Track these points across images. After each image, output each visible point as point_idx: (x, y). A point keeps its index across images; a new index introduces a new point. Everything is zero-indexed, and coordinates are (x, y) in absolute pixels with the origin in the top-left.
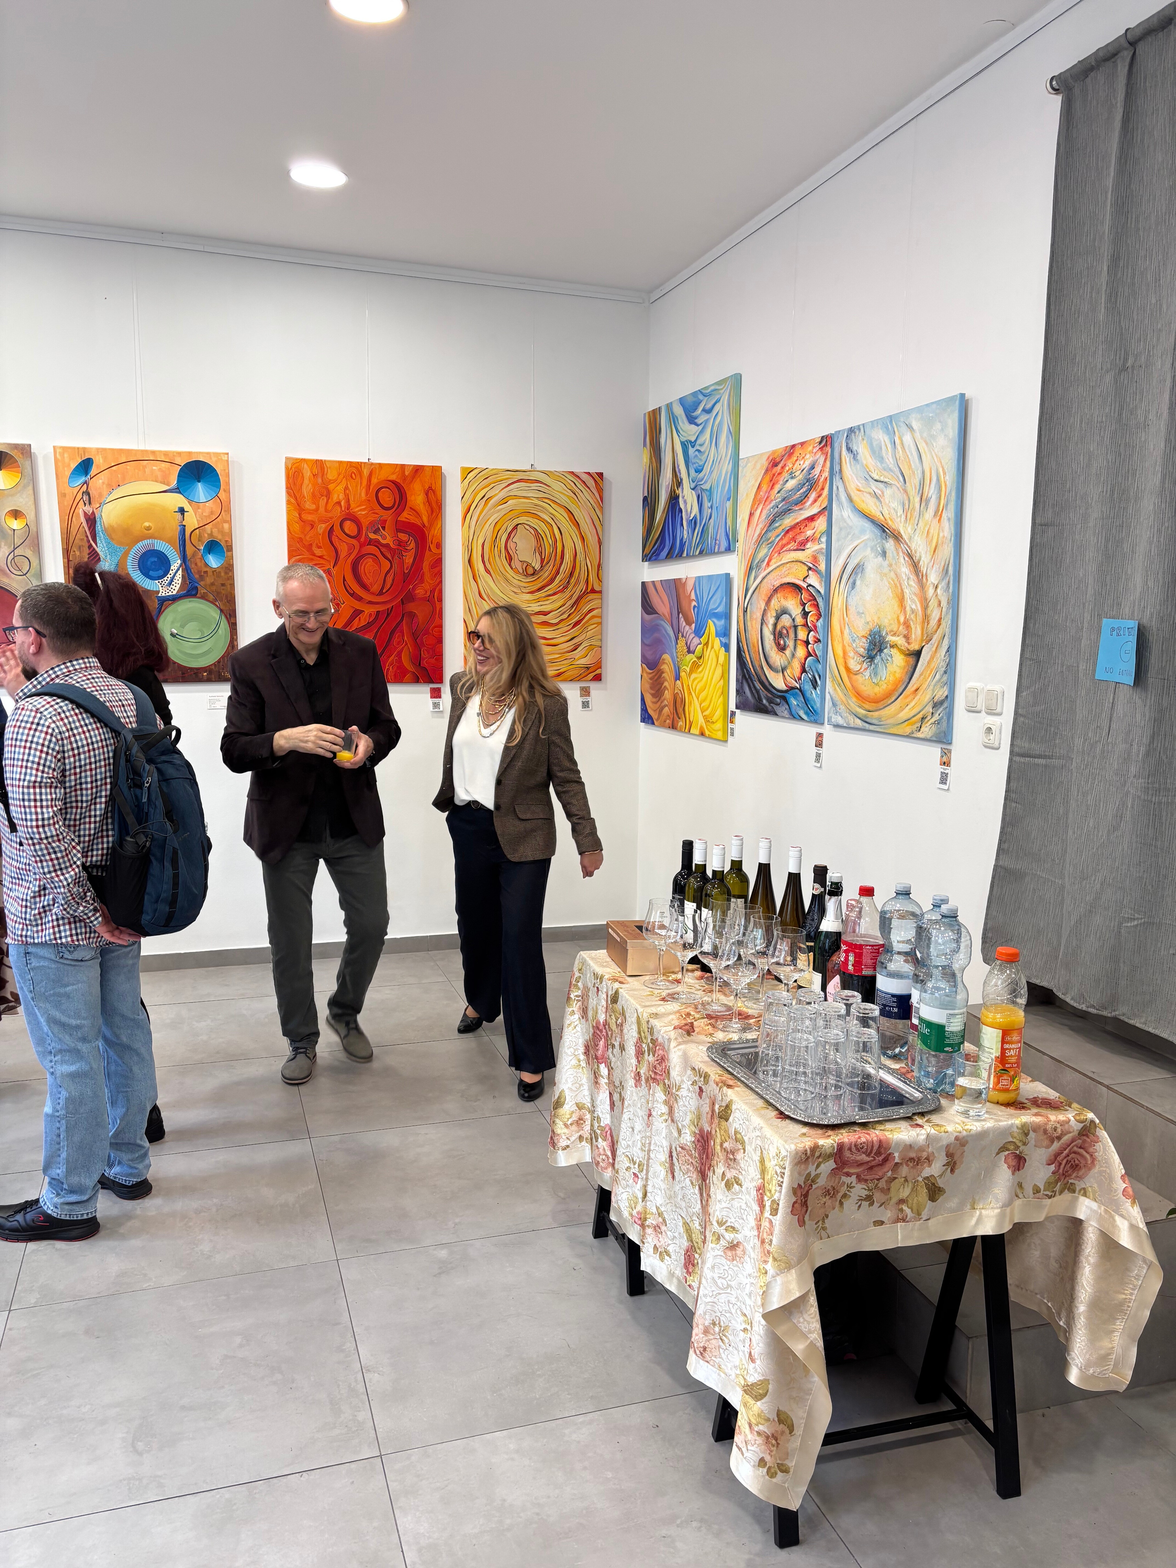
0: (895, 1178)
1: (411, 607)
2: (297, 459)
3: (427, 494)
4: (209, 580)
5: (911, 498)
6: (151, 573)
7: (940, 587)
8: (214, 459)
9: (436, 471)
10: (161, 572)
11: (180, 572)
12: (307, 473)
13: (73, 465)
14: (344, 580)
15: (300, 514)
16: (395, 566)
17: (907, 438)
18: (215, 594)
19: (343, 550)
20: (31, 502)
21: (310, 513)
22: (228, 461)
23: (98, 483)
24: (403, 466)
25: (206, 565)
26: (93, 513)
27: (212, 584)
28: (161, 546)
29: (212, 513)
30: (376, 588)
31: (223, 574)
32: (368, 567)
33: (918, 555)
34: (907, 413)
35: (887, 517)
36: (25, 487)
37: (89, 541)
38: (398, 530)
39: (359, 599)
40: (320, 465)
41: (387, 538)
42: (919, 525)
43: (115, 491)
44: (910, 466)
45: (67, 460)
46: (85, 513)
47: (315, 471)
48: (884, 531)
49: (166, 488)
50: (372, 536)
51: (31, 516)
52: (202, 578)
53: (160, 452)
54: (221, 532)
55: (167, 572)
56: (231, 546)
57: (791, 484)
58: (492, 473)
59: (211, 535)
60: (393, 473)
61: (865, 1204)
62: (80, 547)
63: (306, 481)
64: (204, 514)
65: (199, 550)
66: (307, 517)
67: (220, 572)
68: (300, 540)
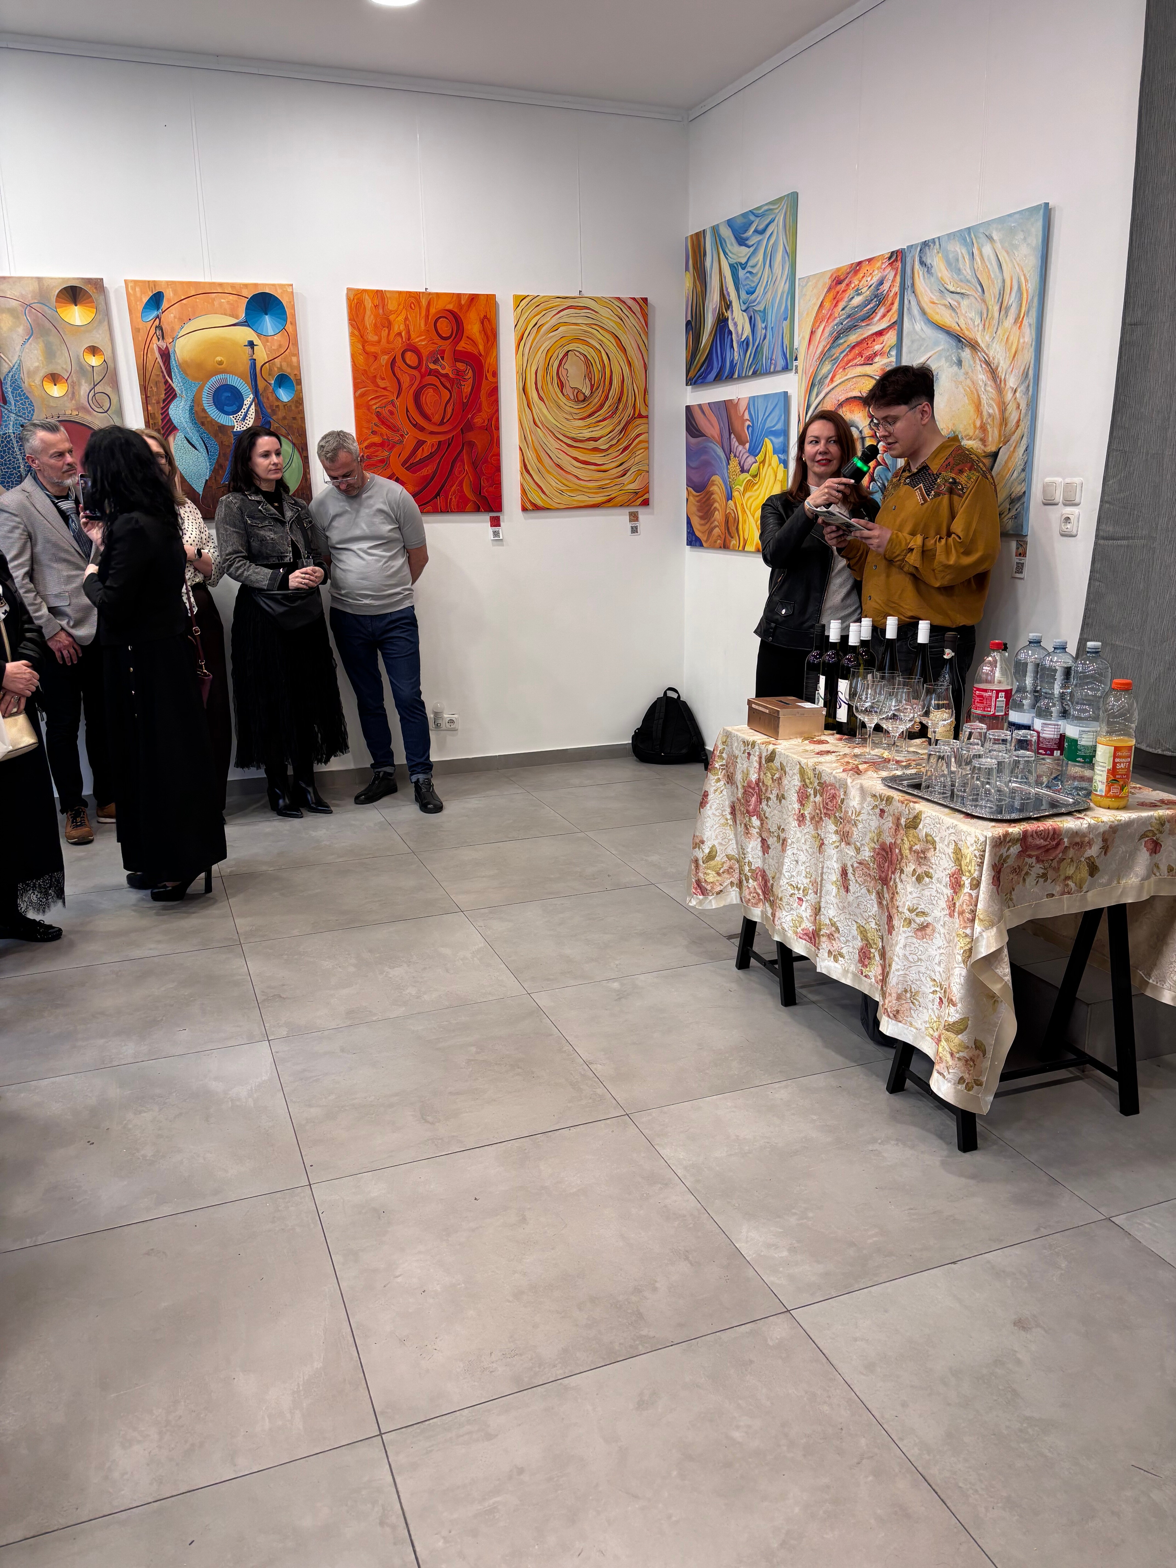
0: (1065, 859)
1: (471, 436)
2: (358, 290)
3: (482, 323)
4: (281, 414)
5: (990, 307)
6: (226, 408)
7: (1019, 390)
8: (279, 291)
9: (490, 299)
10: (234, 408)
11: (253, 406)
12: (368, 304)
13: (145, 299)
14: (407, 411)
15: (363, 346)
16: (454, 395)
17: (987, 250)
18: (287, 429)
19: (405, 380)
20: (107, 338)
21: (373, 345)
22: (292, 292)
23: (170, 317)
24: (459, 295)
25: (278, 399)
26: (167, 348)
27: (284, 418)
28: (235, 381)
29: (280, 346)
30: (437, 418)
31: (293, 408)
32: (429, 397)
33: (996, 361)
34: (988, 224)
35: (963, 326)
36: (100, 322)
37: (164, 377)
38: (456, 360)
39: (422, 429)
40: (380, 295)
41: (445, 367)
42: (998, 333)
43: (186, 325)
44: (989, 277)
45: (138, 294)
46: (159, 348)
47: (376, 302)
48: (960, 341)
49: (235, 321)
50: (432, 366)
51: (108, 353)
52: (274, 412)
53: (228, 284)
54: (290, 365)
55: (240, 408)
56: (300, 379)
57: (857, 300)
58: (542, 300)
59: (280, 368)
60: (450, 303)
61: (1041, 880)
62: (156, 383)
63: (368, 312)
64: (273, 348)
65: (270, 384)
66: (370, 349)
67: (290, 406)
68: (365, 372)
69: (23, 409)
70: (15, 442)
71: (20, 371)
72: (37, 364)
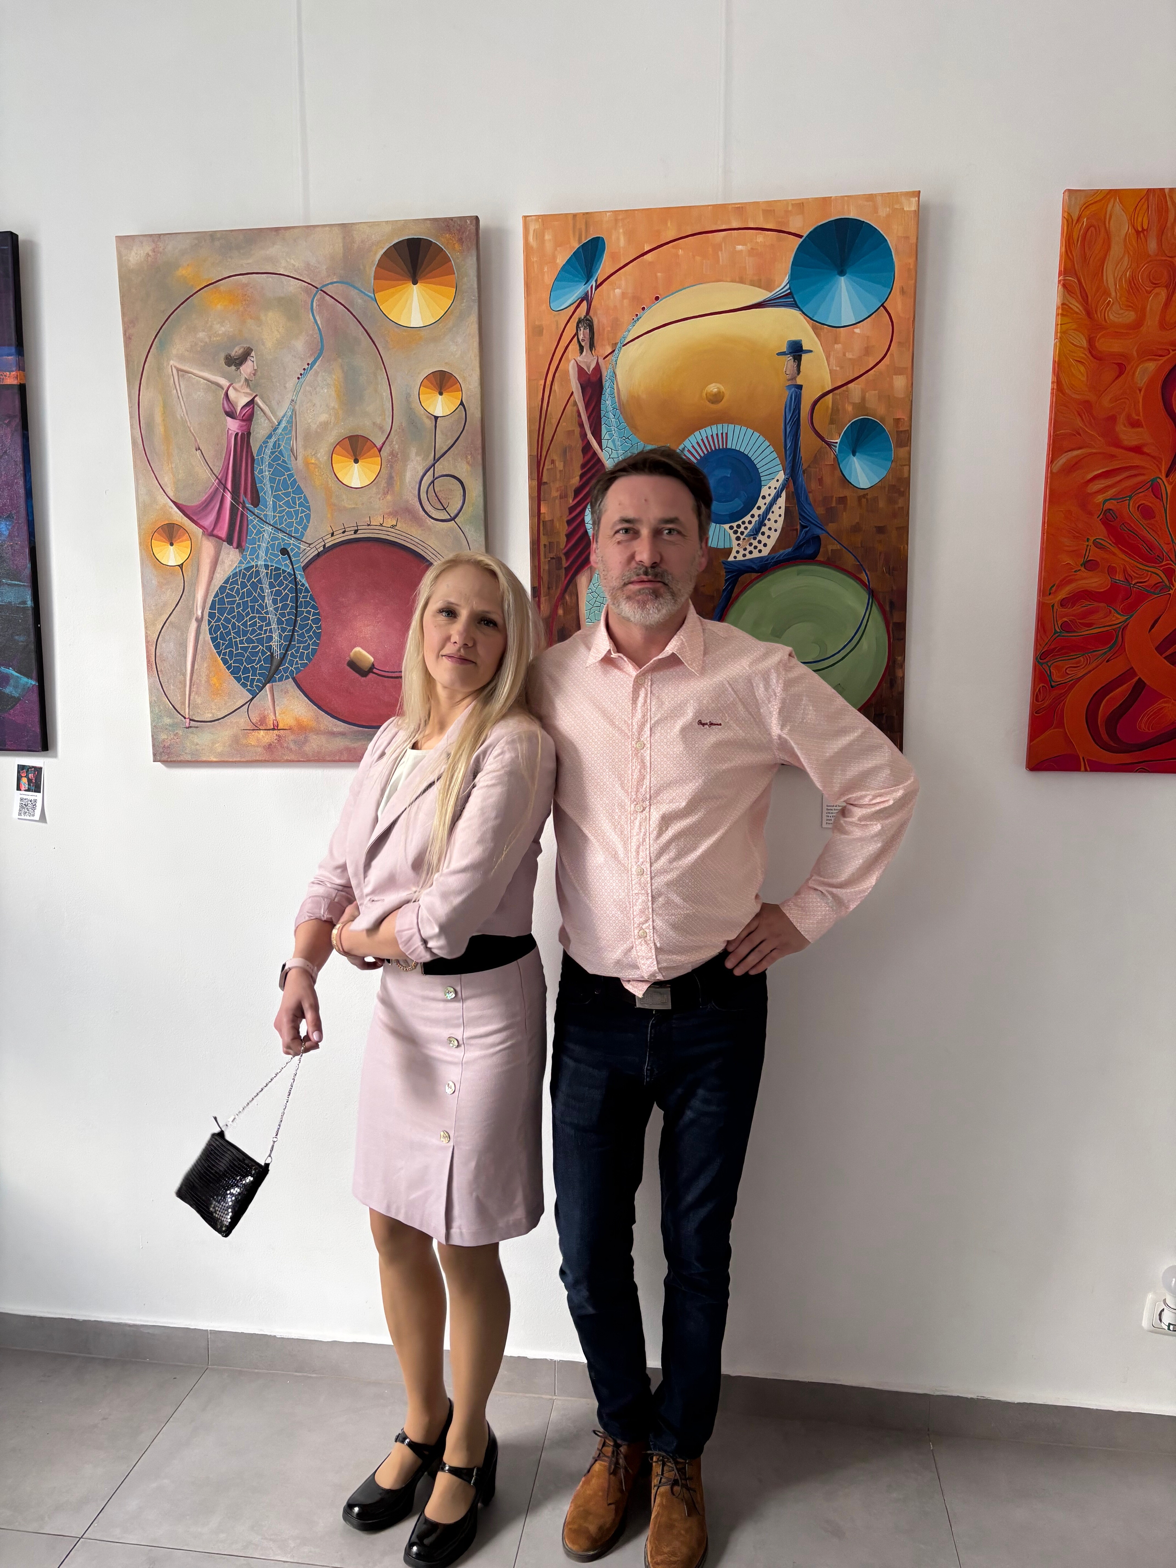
2: (1096, 192)
4: (847, 519)
8: (883, 212)
10: (737, 504)
12: (1120, 228)
13: (563, 259)
15: (1091, 341)
20: (477, 352)
21: (1117, 335)
22: (918, 212)
23: (612, 296)
25: (845, 482)
26: (598, 368)
27: (856, 529)
28: (743, 439)
29: (867, 351)
31: (882, 504)
36: (462, 317)
43: (647, 313)
45: (549, 246)
46: (581, 370)
47: (1143, 221)
49: (762, 295)
51: (473, 384)
52: (831, 514)
54: (888, 398)
56: (910, 432)
59: (861, 406)
62: (565, 452)
63: (1116, 250)
64: (849, 355)
65: (829, 444)
66: (1110, 346)
67: (876, 499)
68: (1087, 406)
69: (289, 515)
70: (266, 586)
71: (291, 431)
72: (324, 417)
